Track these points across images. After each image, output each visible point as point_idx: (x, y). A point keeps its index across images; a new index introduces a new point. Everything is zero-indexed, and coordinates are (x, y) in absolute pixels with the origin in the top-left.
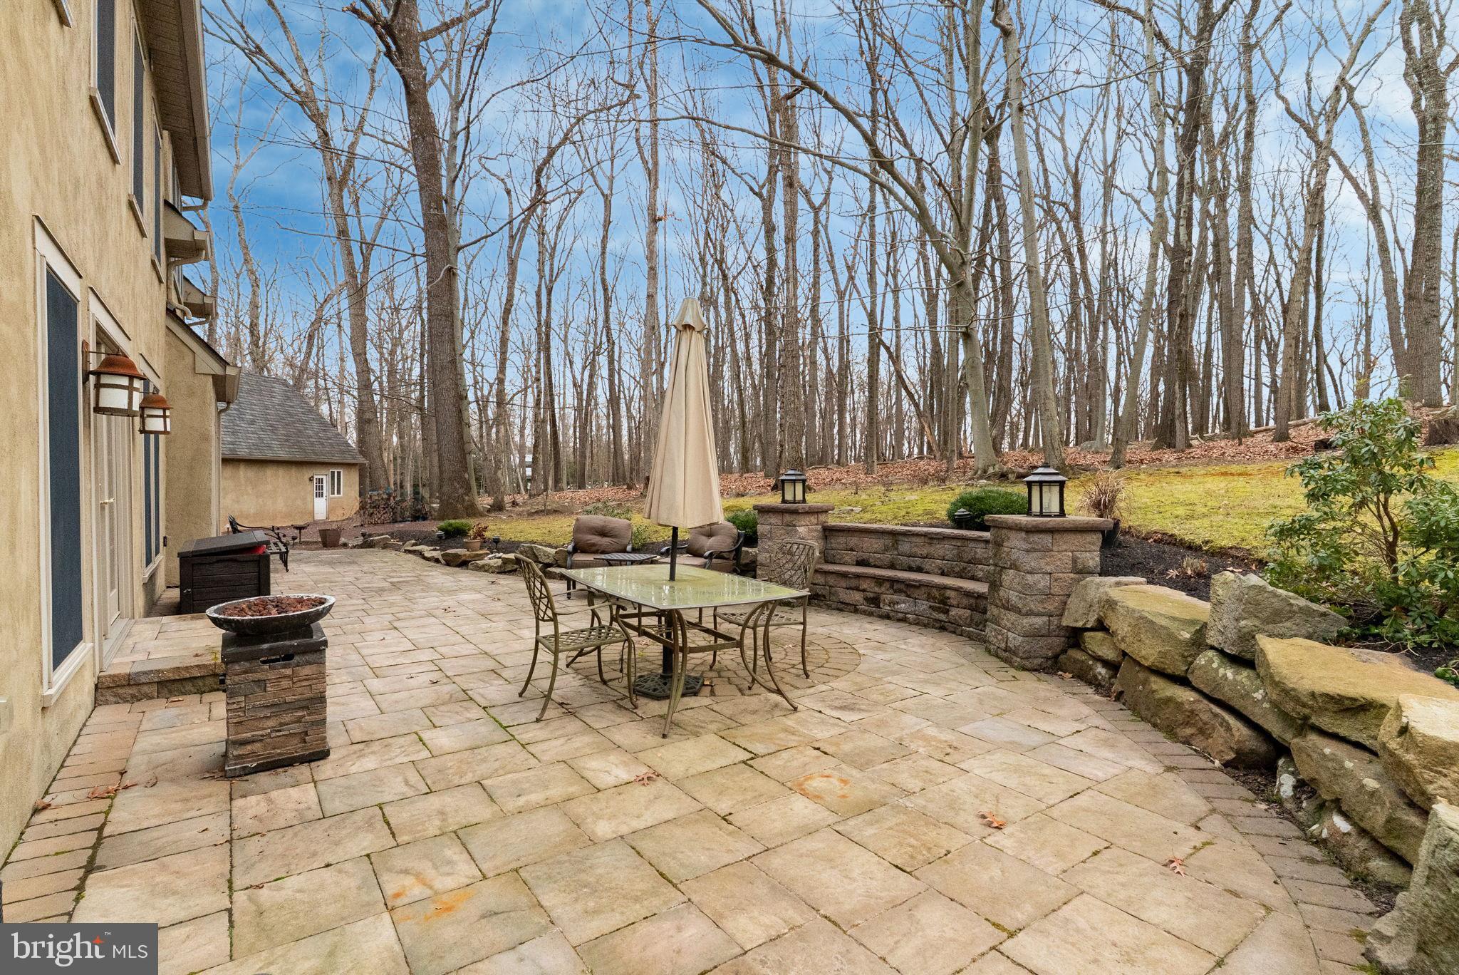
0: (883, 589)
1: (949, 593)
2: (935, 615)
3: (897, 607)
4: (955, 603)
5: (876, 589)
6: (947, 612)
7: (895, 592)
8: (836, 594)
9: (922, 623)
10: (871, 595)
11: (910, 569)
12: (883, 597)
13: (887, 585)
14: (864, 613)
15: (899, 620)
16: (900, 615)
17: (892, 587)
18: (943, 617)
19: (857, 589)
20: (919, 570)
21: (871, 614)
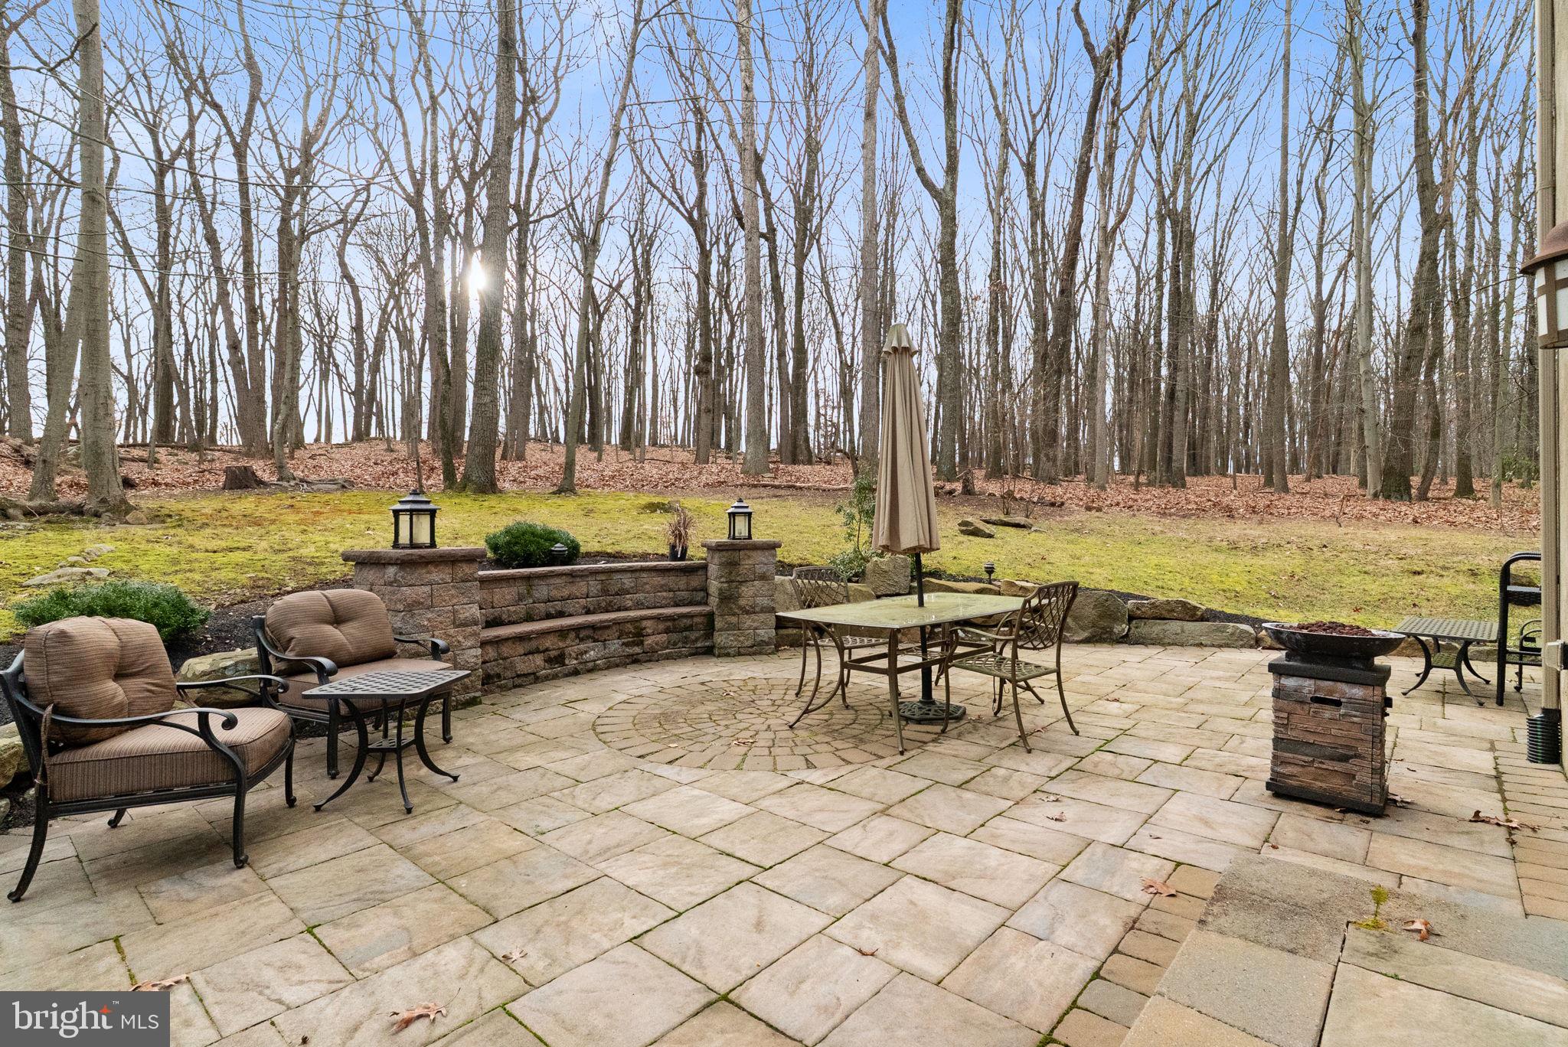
0: (568, 642)
1: (645, 623)
2: (629, 650)
3: (586, 657)
4: (649, 631)
5: (561, 644)
6: (642, 643)
7: (582, 640)
8: (512, 666)
9: (614, 664)
10: (553, 654)
11: (549, 616)
12: (567, 651)
13: (572, 635)
14: (547, 678)
15: (590, 671)
16: (590, 665)
17: (577, 637)
18: (637, 650)
19: (538, 651)
20: (561, 614)
21: (555, 677)
